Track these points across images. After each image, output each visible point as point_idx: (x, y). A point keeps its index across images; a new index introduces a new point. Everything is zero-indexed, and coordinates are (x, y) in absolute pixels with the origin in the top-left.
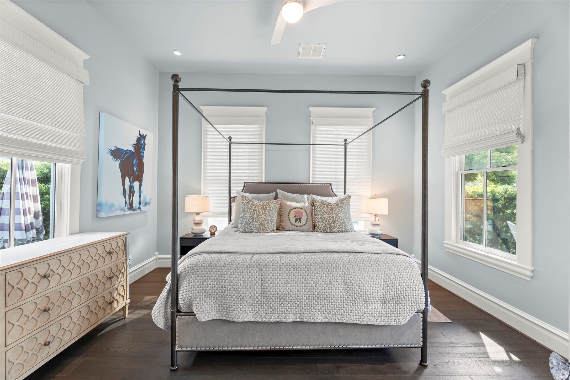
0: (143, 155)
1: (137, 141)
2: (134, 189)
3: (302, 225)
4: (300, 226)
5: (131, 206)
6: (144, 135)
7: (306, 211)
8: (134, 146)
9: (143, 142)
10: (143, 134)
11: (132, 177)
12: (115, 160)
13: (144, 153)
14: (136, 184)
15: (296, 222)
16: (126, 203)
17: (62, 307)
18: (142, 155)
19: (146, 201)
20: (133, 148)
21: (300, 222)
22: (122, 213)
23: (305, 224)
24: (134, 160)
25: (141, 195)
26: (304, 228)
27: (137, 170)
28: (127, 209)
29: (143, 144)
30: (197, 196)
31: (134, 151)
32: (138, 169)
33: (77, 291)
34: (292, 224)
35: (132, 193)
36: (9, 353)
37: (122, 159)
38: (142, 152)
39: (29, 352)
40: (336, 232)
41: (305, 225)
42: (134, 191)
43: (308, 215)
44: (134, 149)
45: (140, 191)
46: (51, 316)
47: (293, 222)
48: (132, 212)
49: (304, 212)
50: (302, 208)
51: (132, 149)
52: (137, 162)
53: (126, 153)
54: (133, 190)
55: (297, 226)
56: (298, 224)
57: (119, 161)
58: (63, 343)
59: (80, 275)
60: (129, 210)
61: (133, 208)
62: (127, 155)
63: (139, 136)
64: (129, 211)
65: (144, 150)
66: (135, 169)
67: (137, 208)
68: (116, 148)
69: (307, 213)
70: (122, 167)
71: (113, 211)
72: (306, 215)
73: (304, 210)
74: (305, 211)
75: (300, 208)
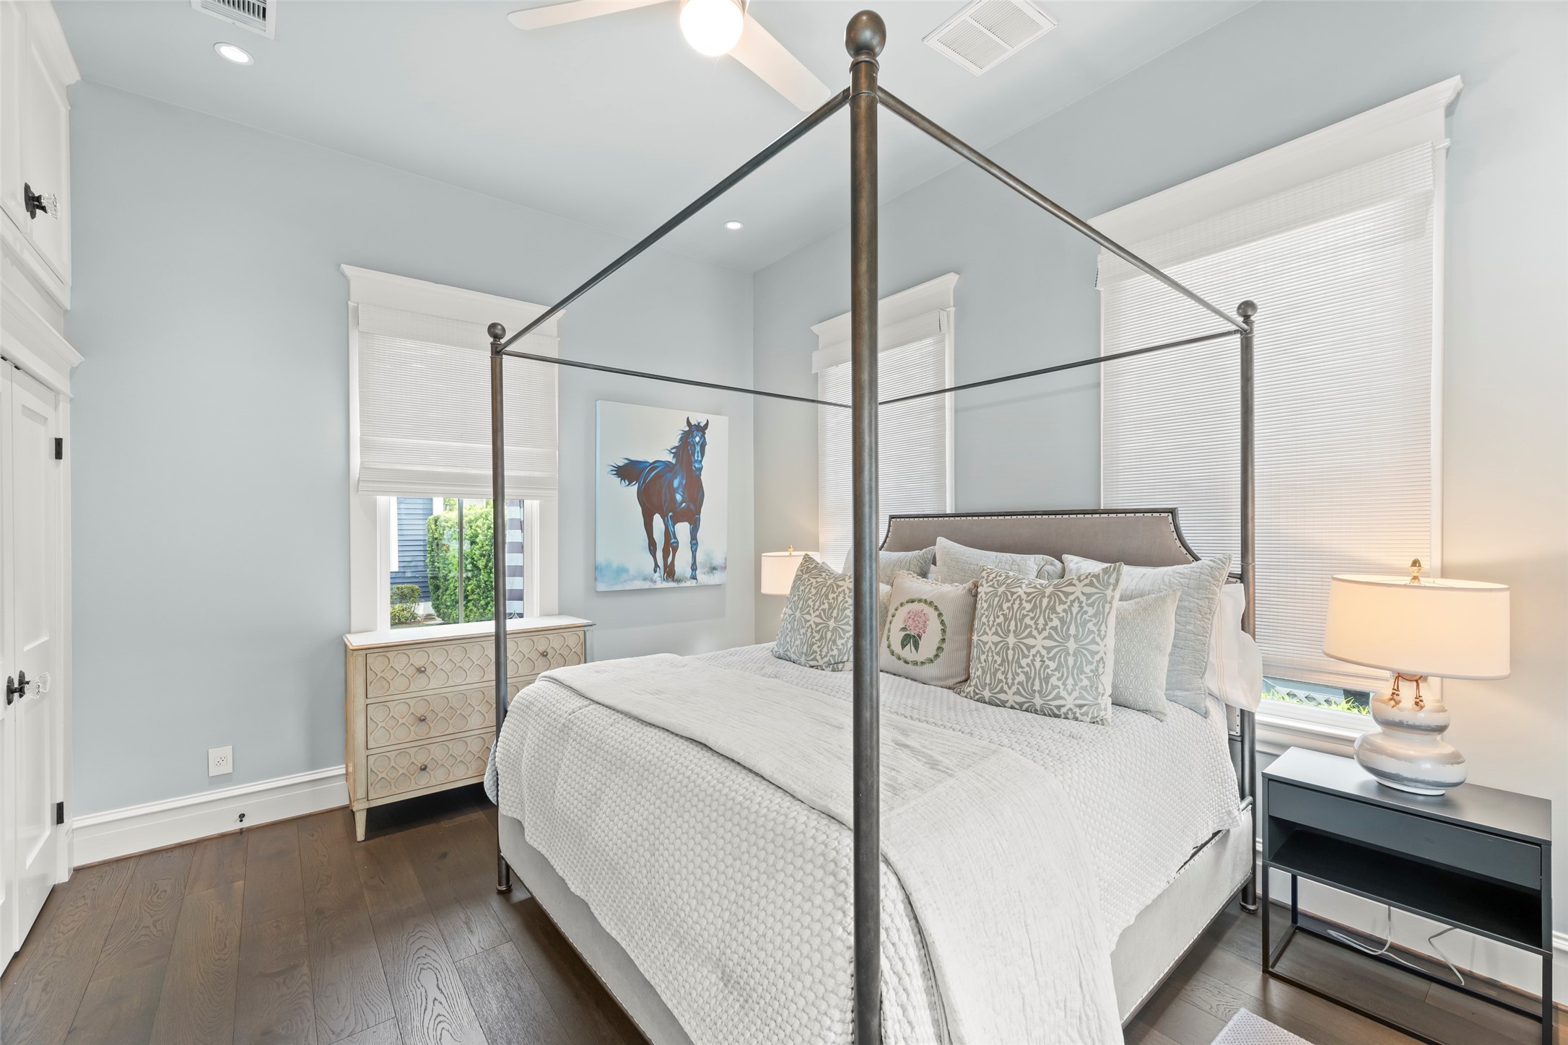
0: (700, 466)
1: (681, 439)
2: (675, 538)
3: (922, 660)
4: (915, 663)
5: (670, 573)
6: (702, 425)
7: (940, 615)
8: (673, 451)
9: (697, 439)
10: (699, 423)
11: (671, 514)
12: (627, 483)
13: (701, 461)
14: (683, 529)
15: (903, 646)
16: (656, 565)
17: (451, 722)
18: (697, 466)
19: (711, 563)
20: (672, 455)
21: (917, 648)
22: (647, 585)
23: (932, 657)
24: (676, 478)
25: (696, 551)
26: (928, 671)
27: (683, 499)
28: (659, 579)
29: (697, 443)
30: (787, 553)
31: (674, 462)
32: (686, 496)
33: (478, 704)
34: (892, 653)
35: (671, 545)
36: (371, 759)
37: (644, 482)
38: (696, 461)
39: (399, 769)
40: (1012, 707)
41: (932, 661)
42: (678, 542)
43: (947, 630)
44: (674, 457)
45: (694, 542)
46: (432, 730)
47: (897, 647)
48: (672, 584)
49: (932, 614)
50: (931, 604)
51: (670, 458)
52: (684, 482)
53: (655, 468)
54: (673, 540)
55: (906, 662)
56: (908, 653)
57: (637, 484)
58: (452, 778)
59: (483, 680)
60: (666, 580)
61: (675, 577)
62: (654, 473)
63: (687, 429)
64: (664, 583)
65: (702, 456)
66: (679, 497)
67: (686, 578)
68: (627, 462)
69: (942, 623)
70: (643, 497)
71: (626, 581)
72: (940, 627)
73: (936, 608)
74: (937, 613)
75: (925, 601)
